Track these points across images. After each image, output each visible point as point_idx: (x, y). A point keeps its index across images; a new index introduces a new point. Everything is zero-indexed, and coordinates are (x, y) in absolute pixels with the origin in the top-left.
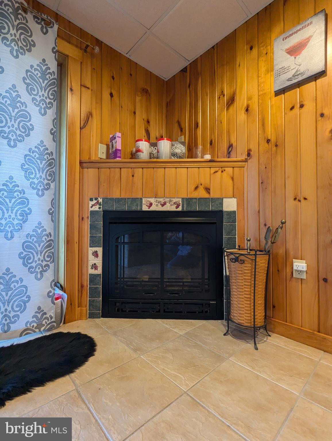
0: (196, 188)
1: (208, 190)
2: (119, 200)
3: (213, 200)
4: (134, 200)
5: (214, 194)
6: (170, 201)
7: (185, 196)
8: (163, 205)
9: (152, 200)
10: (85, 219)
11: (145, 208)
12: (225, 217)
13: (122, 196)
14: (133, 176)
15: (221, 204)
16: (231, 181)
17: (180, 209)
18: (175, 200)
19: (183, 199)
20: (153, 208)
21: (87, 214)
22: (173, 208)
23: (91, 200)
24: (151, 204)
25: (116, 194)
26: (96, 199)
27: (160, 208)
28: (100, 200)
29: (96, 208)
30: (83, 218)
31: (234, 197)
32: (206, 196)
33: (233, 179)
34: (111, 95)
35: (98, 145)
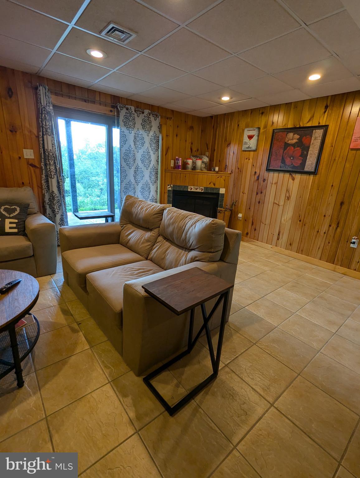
0: (210, 183)
1: (214, 184)
2: (179, 186)
3: (216, 189)
4: (185, 187)
5: (217, 186)
6: (199, 188)
7: (205, 186)
8: (196, 189)
9: (192, 187)
10: (166, 193)
11: (189, 190)
12: (220, 195)
13: (181, 185)
14: (185, 177)
15: (219, 190)
16: (224, 181)
17: (203, 191)
18: (201, 188)
19: (204, 187)
20: (192, 190)
21: (166, 191)
22: (200, 191)
23: (168, 185)
24: (192, 189)
25: (178, 184)
26: (170, 185)
27: (195, 191)
28: (172, 186)
29: (170, 189)
30: (165, 193)
31: (224, 188)
32: (213, 187)
34: (177, 136)
35: (171, 161)
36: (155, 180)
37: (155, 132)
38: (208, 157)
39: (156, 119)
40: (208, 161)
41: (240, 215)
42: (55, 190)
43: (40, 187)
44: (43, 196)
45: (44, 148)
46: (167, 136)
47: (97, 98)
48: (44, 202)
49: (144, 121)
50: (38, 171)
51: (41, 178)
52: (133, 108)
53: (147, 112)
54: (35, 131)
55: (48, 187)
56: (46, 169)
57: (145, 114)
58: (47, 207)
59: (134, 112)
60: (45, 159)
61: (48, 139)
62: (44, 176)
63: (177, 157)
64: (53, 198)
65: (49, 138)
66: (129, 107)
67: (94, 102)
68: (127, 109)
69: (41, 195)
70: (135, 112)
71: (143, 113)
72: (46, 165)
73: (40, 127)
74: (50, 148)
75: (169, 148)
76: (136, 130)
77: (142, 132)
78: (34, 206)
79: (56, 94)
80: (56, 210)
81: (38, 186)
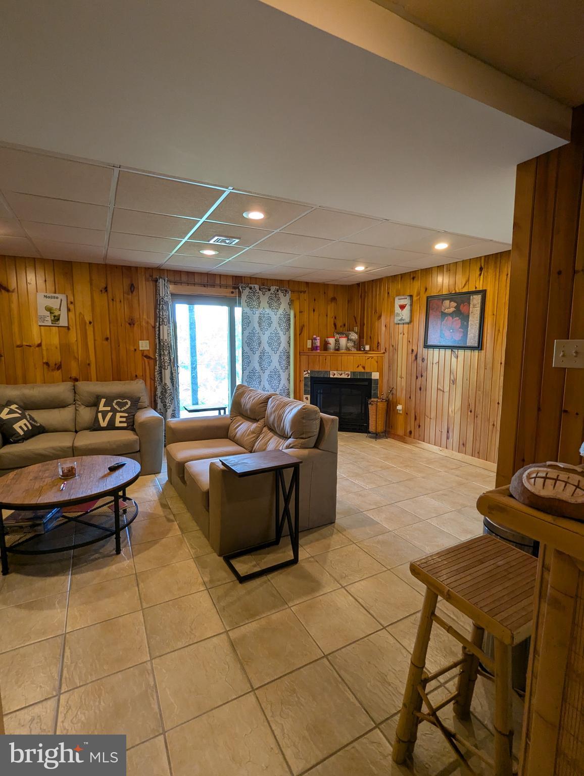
0: (358, 366)
1: (364, 368)
2: (319, 372)
3: (367, 373)
4: (326, 372)
5: (367, 370)
6: (345, 373)
7: (352, 371)
8: (340, 375)
9: (335, 372)
11: (331, 376)
12: (373, 382)
13: (320, 370)
14: (325, 360)
15: (371, 375)
16: (376, 363)
17: (349, 377)
18: (347, 373)
20: (335, 377)
21: (302, 379)
22: (346, 377)
23: (305, 371)
24: (335, 374)
25: (317, 369)
26: (307, 371)
27: (339, 377)
28: (309, 372)
29: (307, 376)
30: (301, 381)
31: (377, 371)
32: (363, 371)
33: (377, 362)
34: (314, 311)
35: (307, 342)
36: (286, 365)
37: (285, 309)
38: (356, 333)
39: (286, 295)
40: (357, 338)
41: (399, 407)
42: (168, 381)
43: (153, 379)
44: (156, 389)
45: (159, 338)
46: (301, 312)
47: (218, 282)
48: (155, 395)
49: (271, 298)
50: (152, 362)
51: (155, 369)
52: (257, 287)
53: (273, 288)
54: (152, 322)
55: (161, 379)
56: (160, 359)
57: (272, 291)
58: (159, 401)
59: (258, 290)
60: (160, 349)
61: (164, 329)
62: (157, 368)
63: (315, 336)
64: (166, 392)
65: (165, 327)
66: (252, 286)
67: (213, 286)
68: (251, 288)
69: (153, 389)
70: (260, 290)
71: (269, 290)
72: (160, 355)
73: (157, 317)
74: (166, 337)
75: (304, 325)
76: (261, 310)
77: (268, 311)
78: (145, 399)
79: (175, 283)
80: (168, 405)
81: (151, 379)
